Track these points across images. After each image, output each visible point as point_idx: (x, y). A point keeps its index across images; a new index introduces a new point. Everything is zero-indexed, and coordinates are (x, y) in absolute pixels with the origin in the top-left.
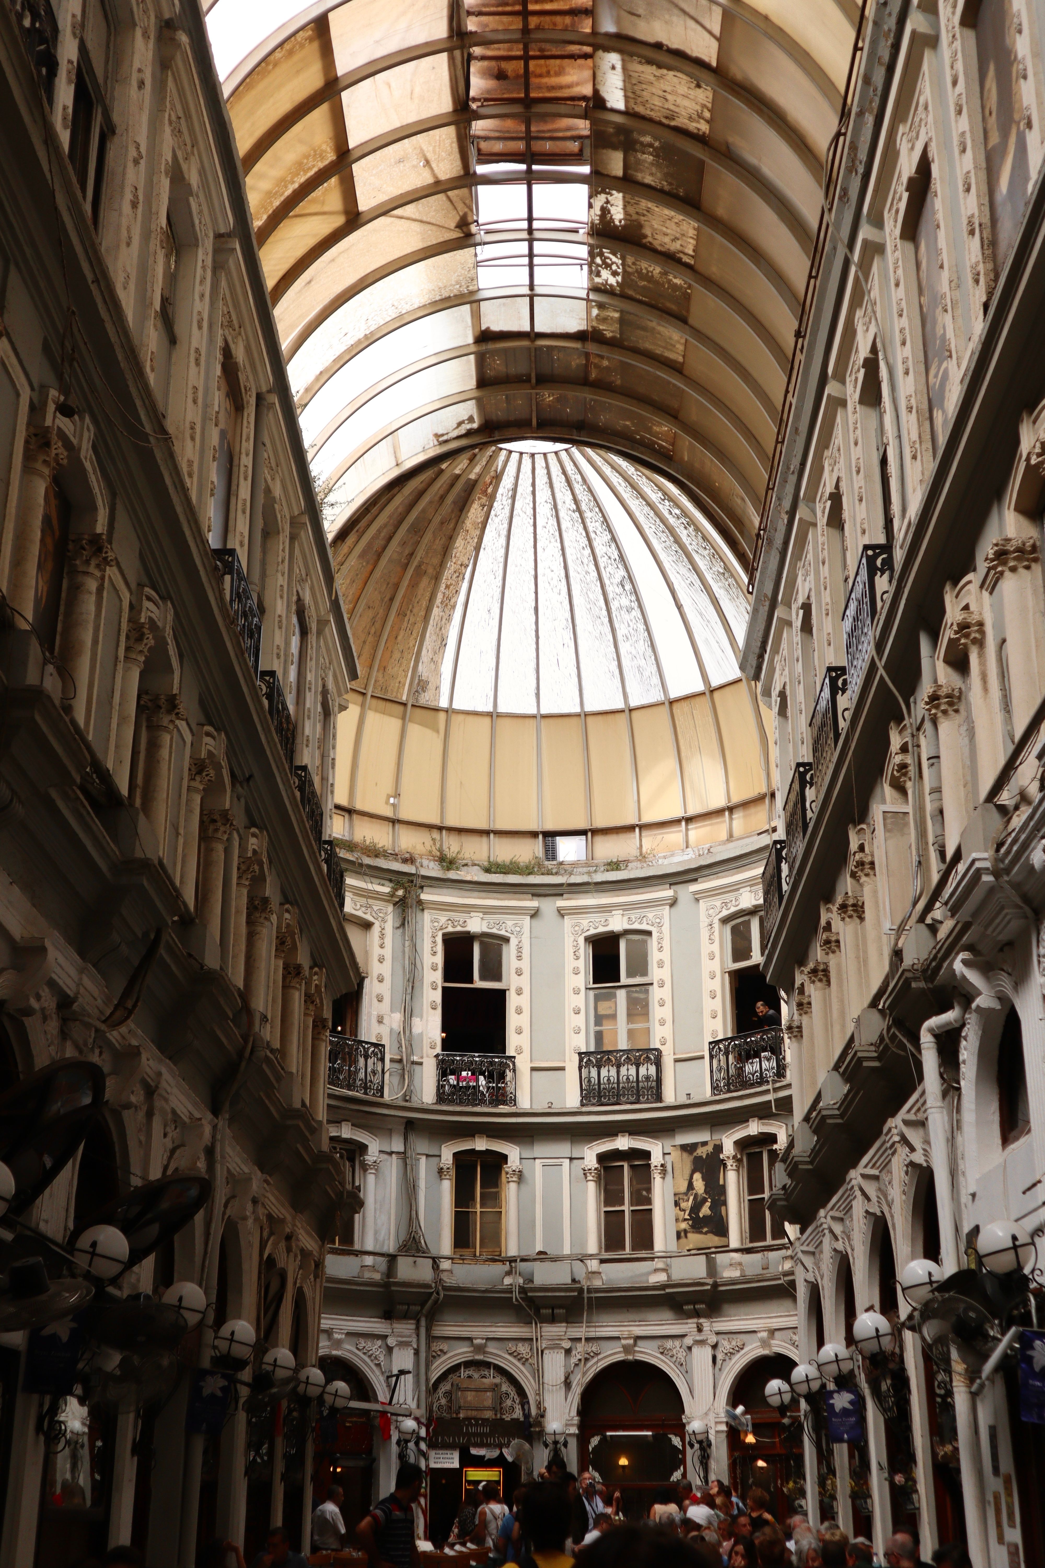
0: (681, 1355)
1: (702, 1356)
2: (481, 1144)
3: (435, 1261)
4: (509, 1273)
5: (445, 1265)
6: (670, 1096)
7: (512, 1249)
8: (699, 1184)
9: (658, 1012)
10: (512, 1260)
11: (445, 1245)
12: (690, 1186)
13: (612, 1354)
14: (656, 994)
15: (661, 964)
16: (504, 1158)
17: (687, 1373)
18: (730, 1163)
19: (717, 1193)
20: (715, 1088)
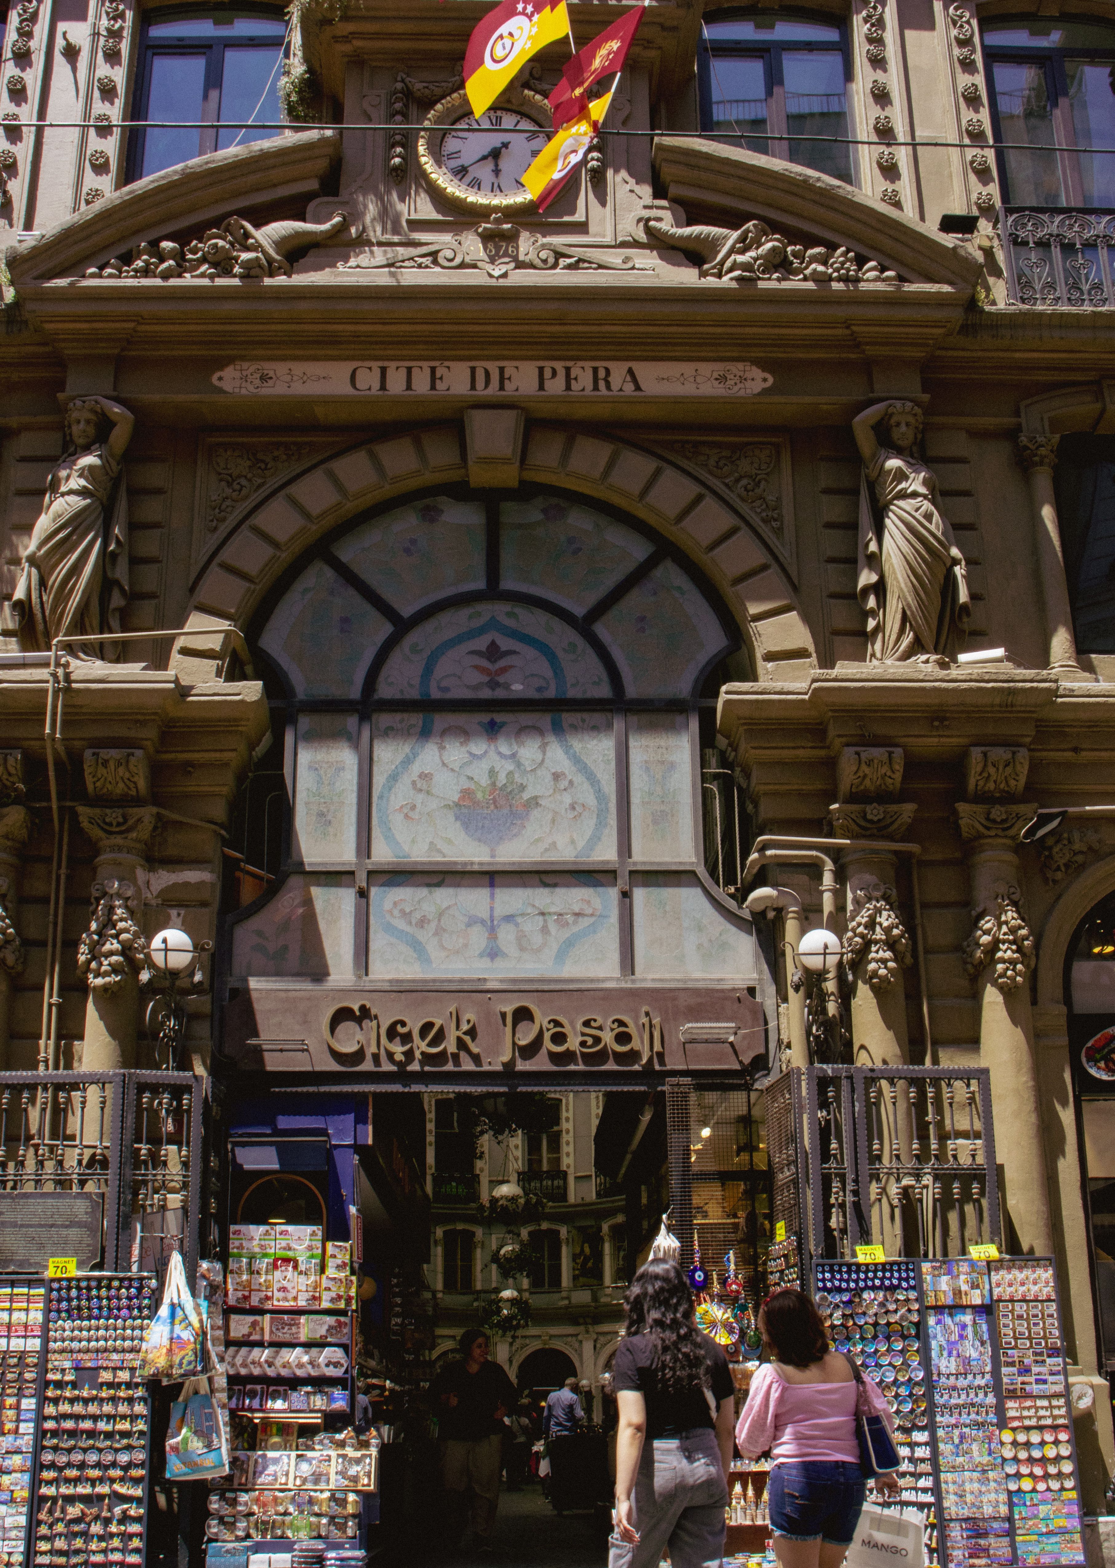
0: (576, 1345)
1: (588, 1347)
2: (460, 1226)
3: (434, 1293)
4: (476, 1300)
5: (440, 1295)
6: (572, 1199)
7: (479, 1286)
8: (587, 1250)
9: (565, 1149)
10: (479, 1292)
11: (440, 1286)
12: (582, 1250)
13: (536, 1345)
14: (565, 1138)
15: (567, 1119)
16: (473, 1234)
17: (581, 1356)
18: (606, 1238)
19: (598, 1256)
20: (598, 1194)
